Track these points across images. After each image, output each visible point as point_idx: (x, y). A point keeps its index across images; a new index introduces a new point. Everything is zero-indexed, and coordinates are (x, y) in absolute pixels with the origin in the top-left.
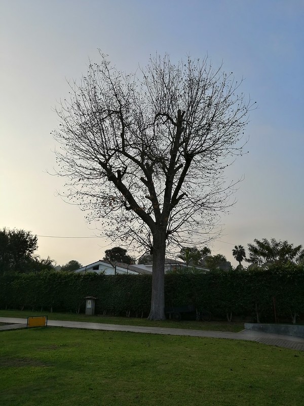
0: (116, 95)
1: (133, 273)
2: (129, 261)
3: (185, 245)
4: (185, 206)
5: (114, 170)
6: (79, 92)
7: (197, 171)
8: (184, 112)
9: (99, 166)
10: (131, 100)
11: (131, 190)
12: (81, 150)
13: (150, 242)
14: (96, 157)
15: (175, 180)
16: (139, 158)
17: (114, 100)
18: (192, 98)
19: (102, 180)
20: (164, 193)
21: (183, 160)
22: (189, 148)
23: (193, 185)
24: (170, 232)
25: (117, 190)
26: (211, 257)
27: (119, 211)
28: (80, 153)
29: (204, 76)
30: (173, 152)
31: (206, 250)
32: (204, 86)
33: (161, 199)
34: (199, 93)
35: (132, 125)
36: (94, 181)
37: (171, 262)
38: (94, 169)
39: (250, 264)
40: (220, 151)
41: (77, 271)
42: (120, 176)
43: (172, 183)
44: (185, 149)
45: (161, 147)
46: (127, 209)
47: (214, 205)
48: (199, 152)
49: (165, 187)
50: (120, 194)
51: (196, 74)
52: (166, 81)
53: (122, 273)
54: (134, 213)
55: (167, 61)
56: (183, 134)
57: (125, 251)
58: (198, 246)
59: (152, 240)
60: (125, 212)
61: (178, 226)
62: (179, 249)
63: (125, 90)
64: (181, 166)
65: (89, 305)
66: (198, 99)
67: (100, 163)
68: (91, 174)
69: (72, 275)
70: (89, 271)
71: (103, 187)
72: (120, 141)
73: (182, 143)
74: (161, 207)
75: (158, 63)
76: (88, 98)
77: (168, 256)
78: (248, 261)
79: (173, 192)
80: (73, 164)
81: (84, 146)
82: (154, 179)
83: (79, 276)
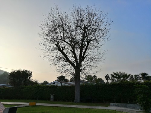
0: (61, 20)
1: (68, 85)
2: (66, 81)
3: (87, 74)
4: (87, 60)
5: (60, 47)
6: (47, 19)
7: (91, 47)
8: (86, 26)
9: (55, 46)
10: (67, 22)
11: (67, 54)
12: (49, 40)
13: (74, 73)
14: (54, 43)
15: (83, 50)
16: (70, 43)
17: (60, 22)
18: (89, 20)
19: (56, 51)
20: (79, 55)
21: (86, 43)
22: (88, 39)
23: (90, 52)
24: (82, 70)
25: (62, 54)
26: (97, 79)
27: (63, 62)
28: (48, 41)
29: (94, 12)
30: (82, 40)
31: (95, 76)
32: (94, 16)
33: (78, 58)
34: (92, 18)
35: (67, 31)
36: (53, 51)
37: (82, 81)
38: (53, 47)
39: (111, 81)
40: (100, 40)
41: (47, 85)
42: (63, 49)
43: (82, 52)
44: (87, 39)
45: (78, 38)
46: (66, 61)
47: (98, 60)
48: (92, 40)
49: (79, 53)
50: (63, 56)
51: (91, 11)
52: (80, 14)
53: (64, 85)
54: (68, 63)
55: (80, 7)
56: (86, 33)
57: (65, 77)
58: (92, 75)
59: (75, 73)
60: (65, 62)
61: (85, 68)
62: (85, 76)
63: (64, 18)
64: (85, 45)
65: (52, 97)
66: (91, 21)
67: (56, 45)
68: (52, 49)
69: (45, 86)
70: (52, 85)
71: (57, 53)
72: (63, 36)
73: (86, 37)
74: (78, 60)
75: (77, 8)
76: (51, 21)
77: (81, 79)
78: (111, 80)
79: (82, 55)
80: (45, 45)
81: (49, 39)
82: (75, 50)
83: (48, 86)
